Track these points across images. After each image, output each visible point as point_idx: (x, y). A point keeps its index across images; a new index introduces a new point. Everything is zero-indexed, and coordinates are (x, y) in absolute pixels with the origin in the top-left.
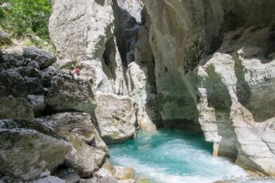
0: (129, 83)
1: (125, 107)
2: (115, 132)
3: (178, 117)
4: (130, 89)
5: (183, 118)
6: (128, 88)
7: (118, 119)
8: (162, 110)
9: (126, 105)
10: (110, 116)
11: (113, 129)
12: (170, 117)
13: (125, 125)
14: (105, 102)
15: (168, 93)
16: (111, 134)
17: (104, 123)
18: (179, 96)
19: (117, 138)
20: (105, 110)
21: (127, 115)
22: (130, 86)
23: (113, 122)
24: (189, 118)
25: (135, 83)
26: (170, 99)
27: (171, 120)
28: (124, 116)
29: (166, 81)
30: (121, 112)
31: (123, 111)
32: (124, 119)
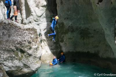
0: (24, 8)
1: (31, 38)
2: (19, 67)
3: (80, 49)
4: (24, 16)
5: (86, 51)
6: (21, 14)
7: (23, 52)
8: (62, 41)
9: (32, 36)
10: (13, 48)
11: (17, 63)
12: (71, 49)
13: (31, 59)
14: (6, 32)
15: (70, 23)
16: (13, 69)
17: (5, 56)
18: (83, 26)
19: (20, 74)
20: (7, 41)
21: (34, 47)
22: (24, 12)
23: (17, 55)
24: (92, 51)
25: (32, 9)
26: (72, 30)
27: (73, 52)
28: (30, 48)
29: (68, 10)
30: (27, 44)
31: (30, 43)
32: (30, 52)
